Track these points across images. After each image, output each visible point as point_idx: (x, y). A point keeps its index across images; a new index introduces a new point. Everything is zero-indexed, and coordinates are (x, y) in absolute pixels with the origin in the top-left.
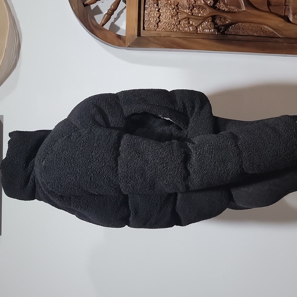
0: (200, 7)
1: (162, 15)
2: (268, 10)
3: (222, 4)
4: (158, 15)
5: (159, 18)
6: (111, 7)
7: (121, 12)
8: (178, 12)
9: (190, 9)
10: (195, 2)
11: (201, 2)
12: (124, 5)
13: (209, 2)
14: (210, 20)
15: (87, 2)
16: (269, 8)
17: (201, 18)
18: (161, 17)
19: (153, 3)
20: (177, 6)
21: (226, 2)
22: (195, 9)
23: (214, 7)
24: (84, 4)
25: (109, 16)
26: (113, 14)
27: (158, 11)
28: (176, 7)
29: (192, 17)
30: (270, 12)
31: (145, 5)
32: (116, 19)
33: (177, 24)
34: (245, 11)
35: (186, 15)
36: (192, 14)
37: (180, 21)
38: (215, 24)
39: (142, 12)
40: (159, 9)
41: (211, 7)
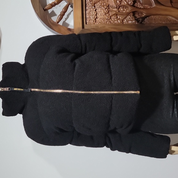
0: (124, 6)
1: (98, 13)
2: (171, 5)
3: (139, 4)
4: (96, 14)
5: (96, 15)
6: (63, 10)
7: (70, 14)
8: (109, 11)
9: (117, 8)
10: (120, 3)
11: (124, 3)
12: (72, 9)
13: (130, 3)
14: (131, 15)
15: (46, 8)
16: (171, 4)
17: (125, 14)
18: (97, 15)
19: (91, 6)
20: (108, 6)
21: (141, 2)
22: (121, 8)
23: (133, 6)
24: (44, 9)
25: (62, 16)
26: (64, 15)
27: (95, 11)
28: (107, 8)
29: (119, 13)
30: (172, 7)
31: (86, 7)
32: (66, 19)
33: (109, 19)
34: (155, 7)
35: (115, 12)
36: (119, 12)
37: (111, 17)
38: (135, 17)
39: (84, 12)
40: (96, 10)
41: (132, 6)
